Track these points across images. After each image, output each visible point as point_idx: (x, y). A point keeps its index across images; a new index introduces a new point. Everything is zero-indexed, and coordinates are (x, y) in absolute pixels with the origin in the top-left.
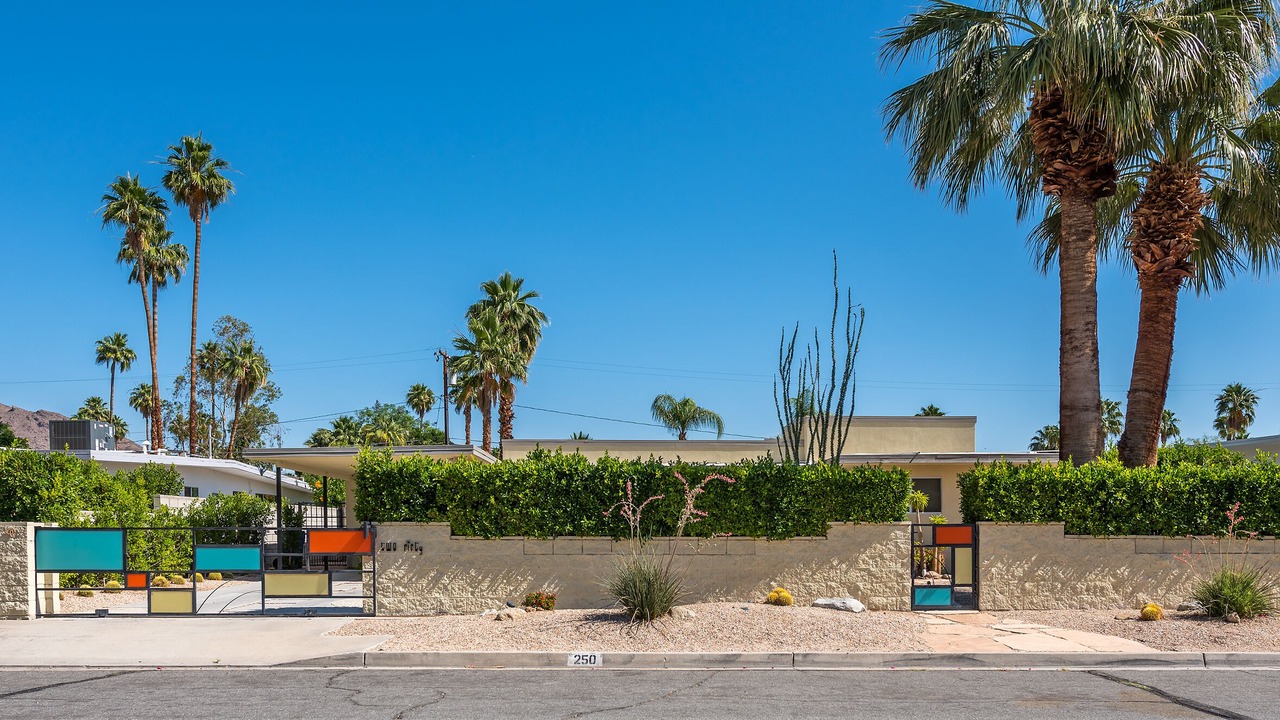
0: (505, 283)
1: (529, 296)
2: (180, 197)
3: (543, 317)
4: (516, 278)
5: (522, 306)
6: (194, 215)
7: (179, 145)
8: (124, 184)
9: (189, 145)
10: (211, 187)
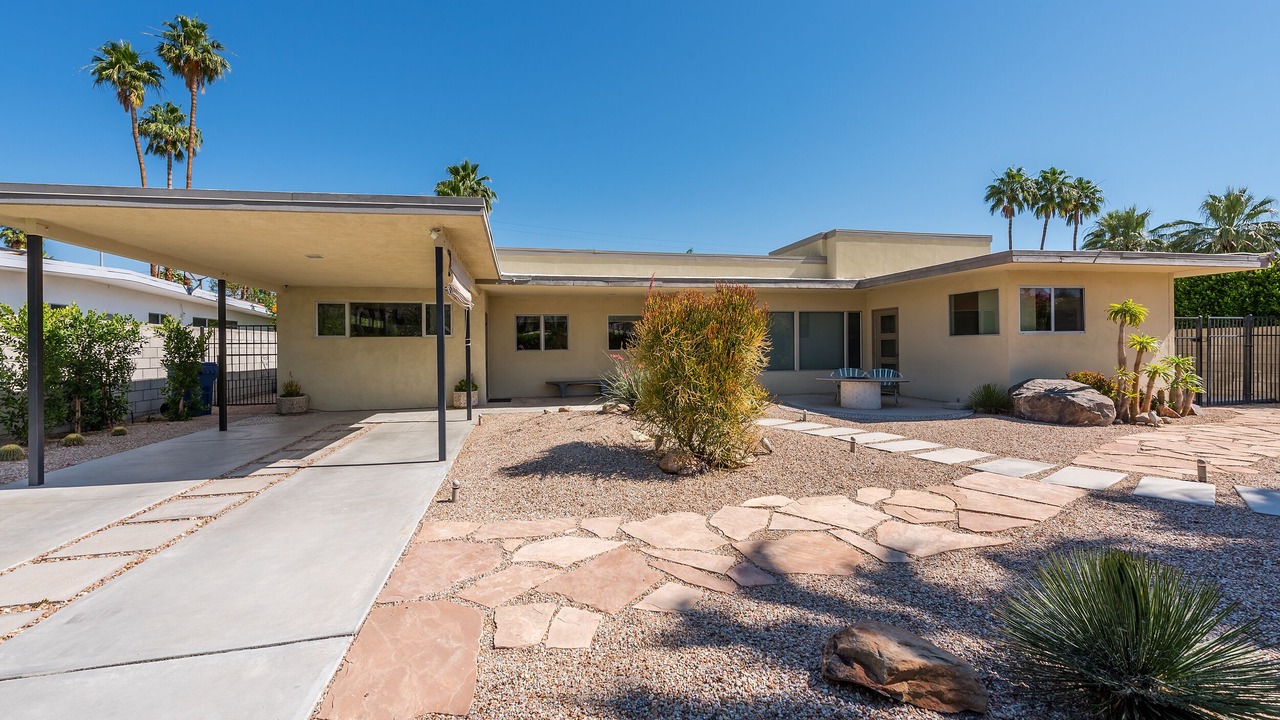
0: (464, 168)
1: (484, 179)
2: (177, 69)
3: (494, 194)
4: (473, 163)
5: (478, 183)
6: (189, 85)
7: (173, 22)
8: (114, 47)
9: (184, 24)
10: (204, 60)
